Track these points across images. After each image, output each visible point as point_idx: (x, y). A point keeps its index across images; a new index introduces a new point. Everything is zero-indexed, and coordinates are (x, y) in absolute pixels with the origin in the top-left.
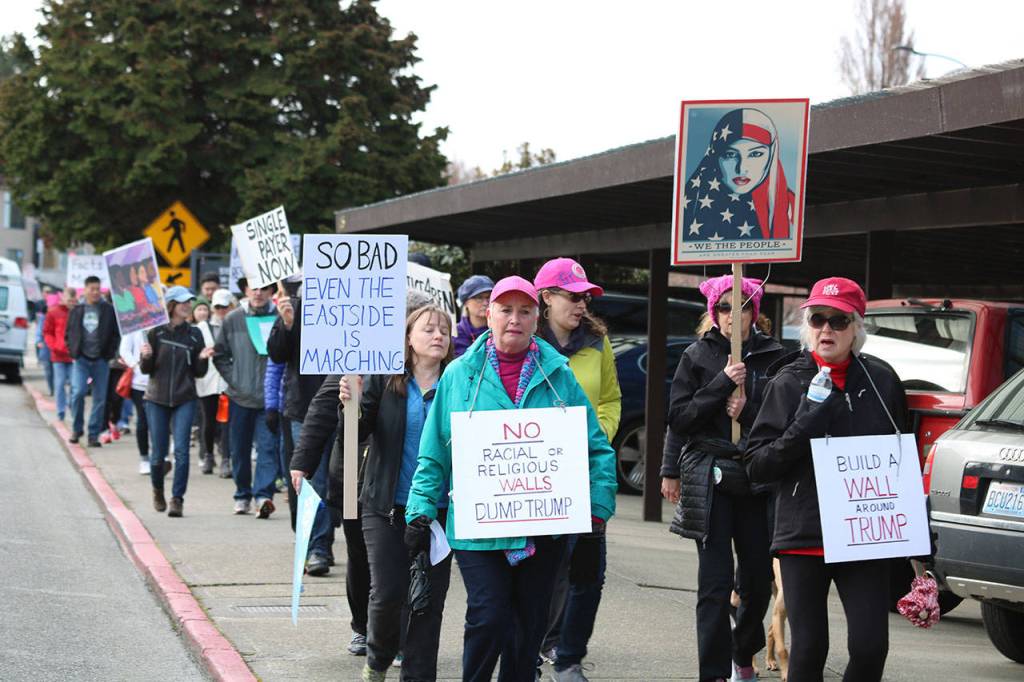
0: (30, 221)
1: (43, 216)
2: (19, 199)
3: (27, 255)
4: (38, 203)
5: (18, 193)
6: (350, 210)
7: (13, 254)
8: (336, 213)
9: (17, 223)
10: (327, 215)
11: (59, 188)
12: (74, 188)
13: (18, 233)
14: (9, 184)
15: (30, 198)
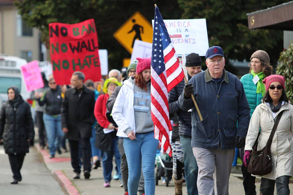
0: (36, 31)
1: (43, 27)
2: (25, 15)
3: (35, 54)
4: (39, 17)
5: (24, 11)
6: (258, 12)
7: (25, 55)
8: (248, 14)
9: (27, 32)
10: (243, 17)
11: (53, 6)
12: (63, 6)
13: (27, 39)
14: (17, 5)
15: (33, 14)
